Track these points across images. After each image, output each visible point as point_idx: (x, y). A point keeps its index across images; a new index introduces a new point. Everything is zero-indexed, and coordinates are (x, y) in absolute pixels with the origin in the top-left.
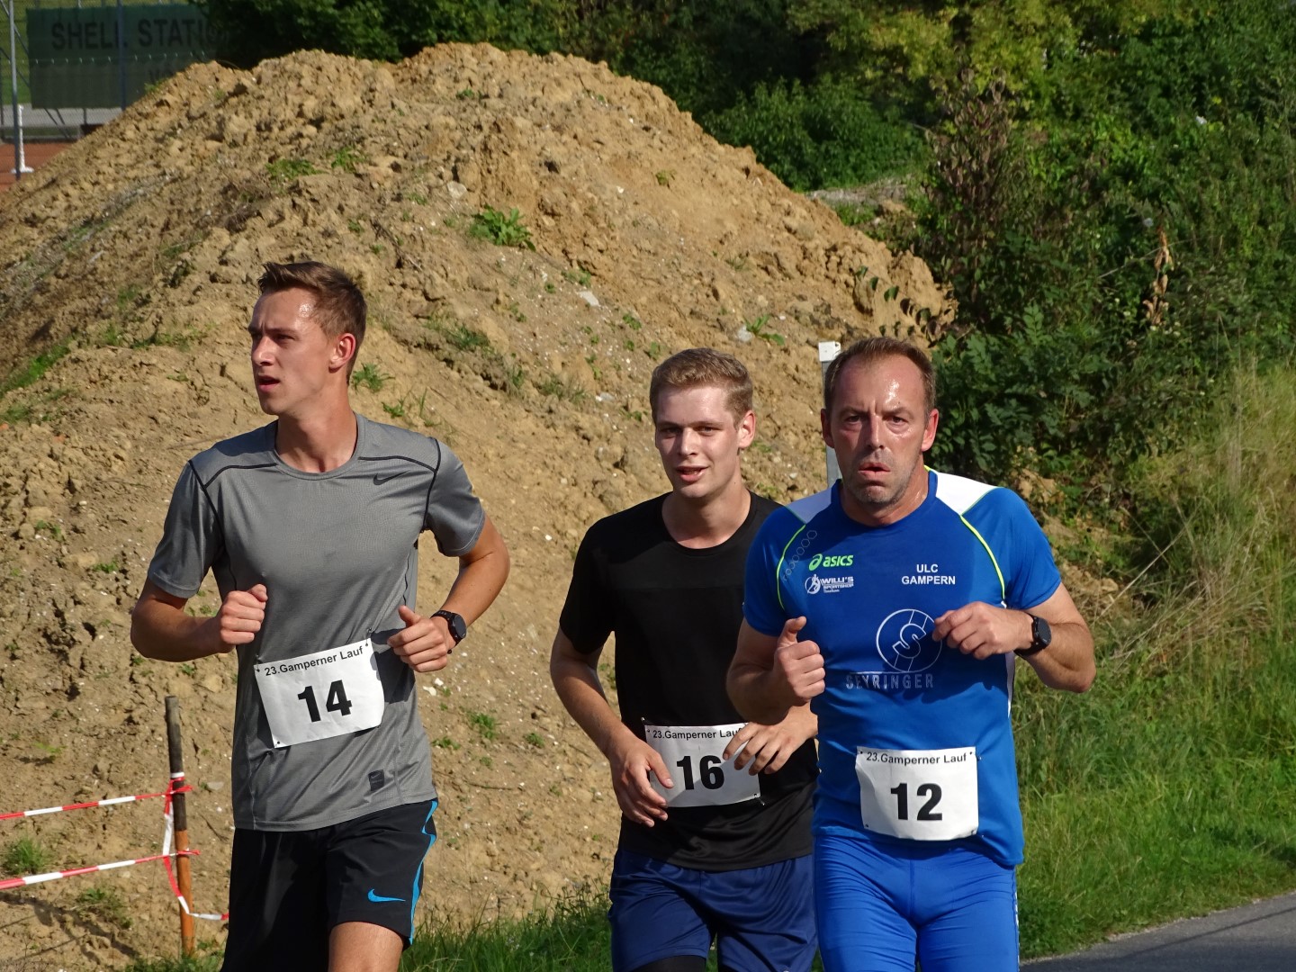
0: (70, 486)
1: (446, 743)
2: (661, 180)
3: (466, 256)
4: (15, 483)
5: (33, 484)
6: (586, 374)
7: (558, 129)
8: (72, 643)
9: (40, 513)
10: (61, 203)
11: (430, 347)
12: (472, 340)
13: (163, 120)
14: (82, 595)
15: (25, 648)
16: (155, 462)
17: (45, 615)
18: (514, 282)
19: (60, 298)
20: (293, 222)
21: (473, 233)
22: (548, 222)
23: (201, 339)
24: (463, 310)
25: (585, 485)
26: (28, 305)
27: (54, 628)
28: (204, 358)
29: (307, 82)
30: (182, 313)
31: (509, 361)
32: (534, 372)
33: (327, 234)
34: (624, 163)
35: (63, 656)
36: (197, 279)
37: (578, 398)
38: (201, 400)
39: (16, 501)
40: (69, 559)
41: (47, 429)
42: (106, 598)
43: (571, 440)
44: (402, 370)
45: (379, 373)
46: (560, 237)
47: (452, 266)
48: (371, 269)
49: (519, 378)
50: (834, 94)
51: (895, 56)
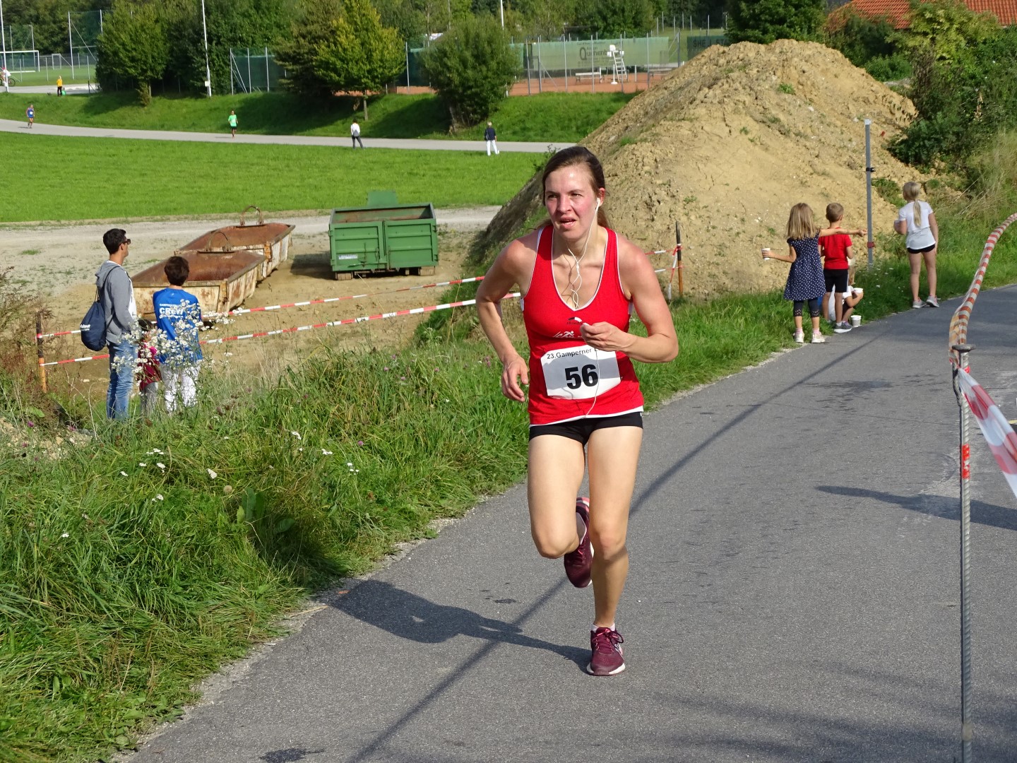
0: (656, 160)
1: (760, 236)
2: (836, 76)
3: (776, 97)
4: (640, 159)
5: (645, 160)
6: (809, 131)
7: (806, 61)
8: (653, 206)
9: (646, 168)
10: (674, 83)
11: (764, 122)
12: (776, 120)
14: (657, 192)
15: (640, 207)
16: (680, 154)
17: (646, 197)
18: (789, 104)
19: (670, 109)
20: (726, 86)
21: (778, 90)
22: (801, 87)
23: (697, 119)
24: (774, 112)
25: (806, 162)
26: (662, 111)
27: (649, 201)
28: (697, 124)
29: (742, 50)
30: (692, 111)
31: (786, 126)
32: (794, 130)
33: (736, 90)
34: (824, 72)
35: (651, 209)
36: (697, 102)
37: (806, 137)
38: (695, 136)
39: (640, 165)
40: (654, 181)
41: (650, 144)
42: (664, 193)
43: (803, 149)
44: (755, 128)
45: (748, 129)
46: (804, 92)
47: (771, 99)
48: (748, 99)
49: (789, 131)
50: (897, 58)
51: (915, 48)
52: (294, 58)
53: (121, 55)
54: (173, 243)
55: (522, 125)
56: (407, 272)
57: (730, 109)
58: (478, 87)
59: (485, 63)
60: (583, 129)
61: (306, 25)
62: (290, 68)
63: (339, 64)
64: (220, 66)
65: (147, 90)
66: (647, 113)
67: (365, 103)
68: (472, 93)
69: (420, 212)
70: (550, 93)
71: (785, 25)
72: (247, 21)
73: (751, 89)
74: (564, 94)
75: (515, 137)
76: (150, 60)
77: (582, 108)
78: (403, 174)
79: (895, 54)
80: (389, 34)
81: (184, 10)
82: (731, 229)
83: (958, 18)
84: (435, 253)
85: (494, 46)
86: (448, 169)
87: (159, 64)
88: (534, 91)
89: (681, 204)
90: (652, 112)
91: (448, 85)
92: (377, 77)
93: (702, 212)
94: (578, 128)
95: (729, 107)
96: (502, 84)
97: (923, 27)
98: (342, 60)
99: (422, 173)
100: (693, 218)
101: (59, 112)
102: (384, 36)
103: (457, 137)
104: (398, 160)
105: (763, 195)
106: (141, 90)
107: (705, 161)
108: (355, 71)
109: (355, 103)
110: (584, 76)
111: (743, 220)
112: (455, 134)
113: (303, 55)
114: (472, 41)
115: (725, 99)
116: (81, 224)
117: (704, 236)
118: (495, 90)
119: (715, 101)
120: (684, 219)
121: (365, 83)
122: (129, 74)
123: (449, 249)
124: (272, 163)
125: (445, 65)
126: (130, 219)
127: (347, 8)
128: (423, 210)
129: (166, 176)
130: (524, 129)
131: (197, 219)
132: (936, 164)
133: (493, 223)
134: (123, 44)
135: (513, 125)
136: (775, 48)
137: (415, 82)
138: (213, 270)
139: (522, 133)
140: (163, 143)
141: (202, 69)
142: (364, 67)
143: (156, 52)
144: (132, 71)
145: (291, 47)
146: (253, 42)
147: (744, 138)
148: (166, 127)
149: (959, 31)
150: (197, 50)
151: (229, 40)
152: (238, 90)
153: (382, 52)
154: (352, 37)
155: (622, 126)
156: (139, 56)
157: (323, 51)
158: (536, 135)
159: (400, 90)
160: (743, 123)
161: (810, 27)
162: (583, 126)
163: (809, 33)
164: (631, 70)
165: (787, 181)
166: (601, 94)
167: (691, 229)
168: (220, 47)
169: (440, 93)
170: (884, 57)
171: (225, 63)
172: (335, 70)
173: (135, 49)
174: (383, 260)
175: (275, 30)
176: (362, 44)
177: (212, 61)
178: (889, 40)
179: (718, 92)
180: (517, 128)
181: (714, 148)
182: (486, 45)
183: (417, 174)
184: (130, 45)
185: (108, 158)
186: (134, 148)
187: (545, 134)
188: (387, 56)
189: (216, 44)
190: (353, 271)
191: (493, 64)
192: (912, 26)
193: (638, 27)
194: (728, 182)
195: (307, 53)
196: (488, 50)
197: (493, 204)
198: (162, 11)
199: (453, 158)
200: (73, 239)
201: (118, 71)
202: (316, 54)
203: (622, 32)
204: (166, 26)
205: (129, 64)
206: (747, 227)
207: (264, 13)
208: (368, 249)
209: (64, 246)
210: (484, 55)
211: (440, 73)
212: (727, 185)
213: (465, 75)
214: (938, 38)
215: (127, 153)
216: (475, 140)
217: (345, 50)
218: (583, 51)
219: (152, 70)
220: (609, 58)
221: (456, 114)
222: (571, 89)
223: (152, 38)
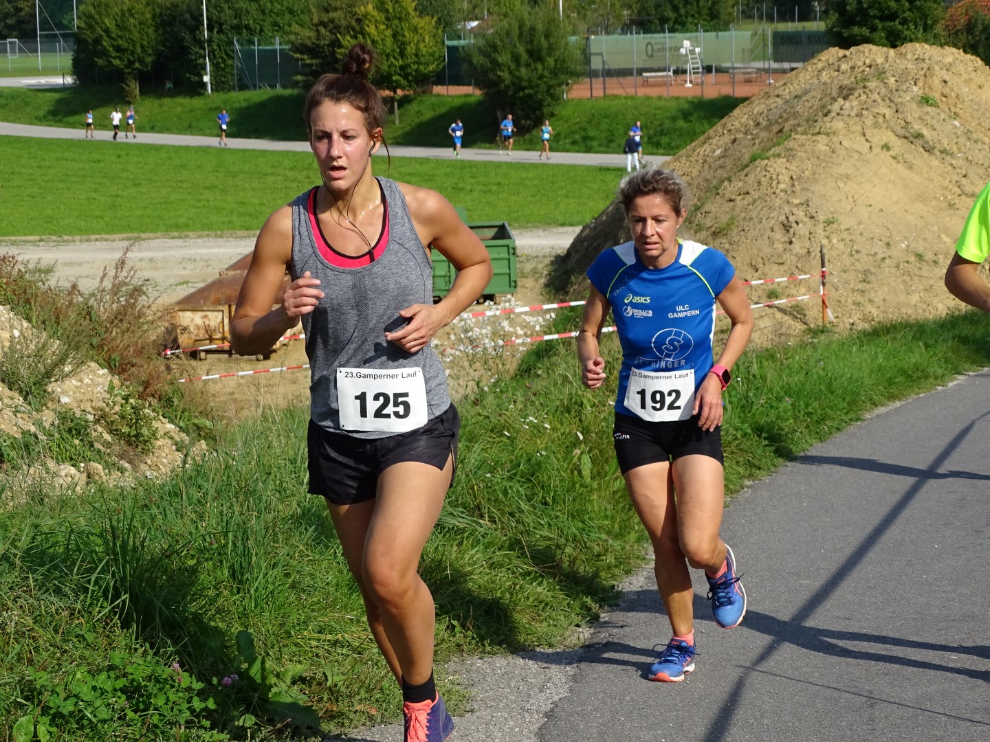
0: (792, 178)
1: (908, 262)
2: (980, 87)
3: (918, 109)
4: (774, 177)
5: (780, 177)
6: (955, 148)
7: (948, 70)
8: (791, 227)
9: (782, 186)
10: (787, 91)
11: (906, 138)
12: (919, 136)
13: (820, 65)
14: (795, 212)
15: (776, 228)
16: (818, 171)
17: (783, 218)
18: (933, 118)
19: (787, 120)
20: (863, 97)
21: (920, 102)
22: (944, 99)
23: (834, 133)
24: (917, 126)
25: (954, 182)
26: (776, 122)
27: (786, 222)
28: (835, 139)
29: (867, 54)
30: (828, 125)
31: (931, 143)
32: (938, 147)
33: (874, 101)
34: (968, 81)
35: (788, 231)
36: (833, 114)
37: (952, 155)
38: (833, 152)
39: (775, 182)
40: (791, 201)
41: (785, 160)
42: (802, 214)
43: (949, 168)
44: (898, 145)
45: (890, 145)
46: (948, 104)
47: (913, 113)
48: (888, 112)
49: (933, 148)
52: (313, 51)
53: (105, 43)
54: (204, 263)
55: (583, 133)
57: (870, 123)
58: (532, 88)
59: (540, 59)
60: (655, 139)
61: (328, 11)
62: (308, 61)
64: (222, 58)
65: (134, 87)
66: (758, 124)
67: (396, 104)
68: (525, 95)
69: (492, 232)
70: (615, 97)
71: (897, 22)
73: (891, 100)
74: (632, 98)
75: (576, 148)
76: (139, 50)
77: (654, 115)
78: (446, 188)
80: (426, 23)
82: (876, 253)
84: (512, 279)
85: (552, 41)
86: (499, 184)
87: (149, 55)
88: (598, 93)
89: (821, 226)
90: (764, 123)
91: (497, 84)
92: (410, 74)
93: (845, 235)
95: (869, 121)
96: (560, 85)
99: (469, 188)
100: (835, 241)
101: (28, 109)
102: (420, 26)
104: (438, 172)
105: (910, 218)
106: (128, 85)
107: (845, 179)
108: (385, 67)
110: (655, 77)
111: (888, 244)
113: (323, 47)
114: (527, 34)
115: (864, 112)
116: (88, 240)
117: (847, 261)
118: (552, 91)
119: (853, 114)
120: (825, 242)
121: (397, 81)
122: (113, 66)
123: (524, 276)
124: (290, 174)
125: (495, 61)
126: (142, 235)
128: (495, 230)
129: (164, 187)
130: (586, 138)
131: (221, 237)
133: (573, 245)
134: (107, 31)
135: (573, 132)
136: (906, 54)
137: (457, 80)
139: (582, 142)
140: (157, 148)
141: (201, 61)
142: (395, 62)
143: (144, 39)
144: (117, 62)
145: (309, 38)
146: (262, 30)
147: (886, 155)
148: (156, 128)
150: (195, 38)
151: (233, 28)
152: (242, 87)
153: (417, 44)
154: (382, 27)
155: (727, 139)
156: (126, 45)
157: (348, 43)
158: (600, 145)
159: (438, 89)
160: (884, 138)
161: (926, 24)
162: (656, 135)
163: (925, 30)
164: (708, 69)
165: (934, 203)
166: (677, 98)
167: (833, 253)
168: (222, 36)
169: (486, 94)
171: (227, 55)
173: (121, 37)
175: (287, 16)
176: (394, 36)
177: (212, 52)
179: (855, 103)
180: (577, 137)
181: (854, 165)
182: (543, 39)
183: (463, 189)
184: (115, 32)
185: (92, 164)
186: (123, 153)
187: (611, 145)
188: (423, 50)
189: (218, 33)
191: (551, 61)
193: (715, 20)
194: (871, 202)
195: (328, 46)
196: (545, 44)
197: (571, 225)
199: (504, 171)
200: (87, 256)
201: (100, 62)
202: (339, 46)
203: (696, 25)
204: (158, 10)
205: (114, 54)
206: (893, 252)
208: (438, 274)
209: (80, 265)
210: (539, 51)
211: (491, 71)
212: (870, 206)
213: (517, 74)
215: (114, 159)
216: (529, 150)
217: (373, 42)
218: (649, 47)
219: (141, 61)
220: (682, 55)
222: (642, 92)
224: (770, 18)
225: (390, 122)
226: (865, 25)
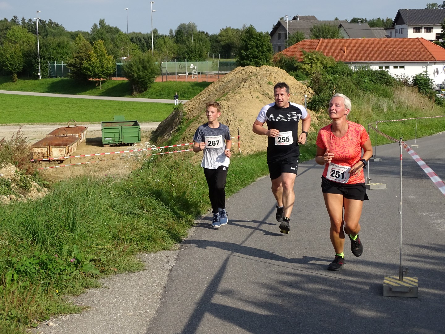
0: (228, 107)
2: (285, 79)
3: (267, 86)
5: (225, 106)
7: (276, 74)
9: (225, 109)
10: (225, 80)
11: (263, 95)
12: (268, 94)
13: (236, 72)
14: (230, 117)
16: (237, 105)
19: (225, 89)
20: (250, 82)
21: (268, 84)
23: (241, 93)
24: (267, 91)
26: (222, 89)
27: (227, 120)
28: (242, 95)
29: (250, 69)
30: (240, 90)
31: (271, 96)
33: (254, 83)
35: (227, 123)
36: (241, 87)
40: (228, 114)
41: (226, 101)
42: (232, 118)
44: (261, 97)
45: (259, 97)
47: (265, 87)
48: (258, 87)
49: (272, 98)
50: (299, 72)
51: (305, 69)
52: (74, 66)
53: (6, 62)
56: (129, 145)
58: (144, 78)
59: (146, 69)
60: (183, 95)
61: (79, 54)
62: (72, 69)
63: (91, 68)
64: (44, 68)
65: (16, 76)
66: (217, 90)
67: (100, 83)
68: (142, 81)
69: (133, 123)
70: (170, 81)
71: (258, 59)
72: (55, 51)
73: (259, 83)
74: (175, 82)
75: (158, 97)
76: (18, 65)
77: (182, 87)
78: (117, 110)
79: (298, 71)
80: (110, 57)
81: (31, 46)
83: (320, 58)
84: (139, 138)
85: (150, 63)
86: (134, 108)
87: (21, 66)
88: (165, 80)
89: (238, 122)
90: (219, 90)
91: (132, 77)
92: (105, 73)
93: (245, 125)
94: (181, 94)
95: (252, 89)
96: (152, 77)
97: (308, 61)
98: (92, 67)
99: (124, 110)
100: (242, 126)
102: (108, 58)
103: (136, 97)
104: (114, 104)
106: (14, 76)
107: (245, 107)
108: (97, 71)
109: (97, 83)
110: (182, 75)
112: (135, 96)
113: (77, 65)
114: (142, 61)
115: (250, 86)
117: (246, 133)
118: (150, 79)
119: (247, 87)
120: (239, 127)
121: (101, 76)
123: (143, 137)
124: (67, 105)
125: (132, 70)
127: (94, 48)
129: (26, 108)
130: (161, 94)
131: (45, 124)
132: (321, 111)
133: (158, 128)
134: (7, 59)
135: (157, 92)
136: (262, 69)
137: (120, 76)
138: (61, 142)
139: (160, 95)
140: (23, 96)
141: (37, 68)
142: (100, 70)
143: (19, 61)
144: (10, 69)
145: (73, 61)
146: (57, 59)
147: (257, 100)
148: (23, 90)
149: (321, 63)
150: (36, 61)
151: (48, 58)
152: (51, 77)
153: (107, 64)
154: (96, 58)
155: (207, 94)
156: (13, 63)
157: (85, 64)
158: (165, 97)
159: (114, 78)
160: (257, 95)
161: (267, 60)
163: (267, 62)
164: (199, 73)
166: (190, 82)
167: (242, 130)
168: (44, 61)
169: (129, 80)
170: (294, 72)
171: (46, 67)
172: (89, 71)
173: (12, 61)
174: (121, 140)
175: (66, 55)
176: (100, 61)
177: (41, 66)
178: (295, 65)
179: (248, 84)
180: (158, 94)
181: (248, 103)
183: (122, 110)
184: (10, 59)
185: (2, 101)
186: (12, 98)
188: (109, 66)
189: (43, 60)
190: (110, 144)
191: (150, 70)
192: (304, 61)
195: (79, 64)
196: (148, 64)
197: (157, 121)
198: (22, 47)
199: (135, 104)
201: (5, 68)
202: (82, 64)
203: (195, 59)
204: (24, 52)
205: (9, 66)
207: (61, 48)
208: (115, 136)
210: (146, 67)
211: (130, 73)
213: (139, 74)
214: (313, 65)
215: (10, 99)
216: (143, 98)
217: (93, 63)
218: (180, 66)
219: (18, 68)
220: (191, 69)
221: (135, 88)
222: (178, 80)
223: (18, 56)
224: (218, 57)
225: (98, 89)
226: (248, 60)
